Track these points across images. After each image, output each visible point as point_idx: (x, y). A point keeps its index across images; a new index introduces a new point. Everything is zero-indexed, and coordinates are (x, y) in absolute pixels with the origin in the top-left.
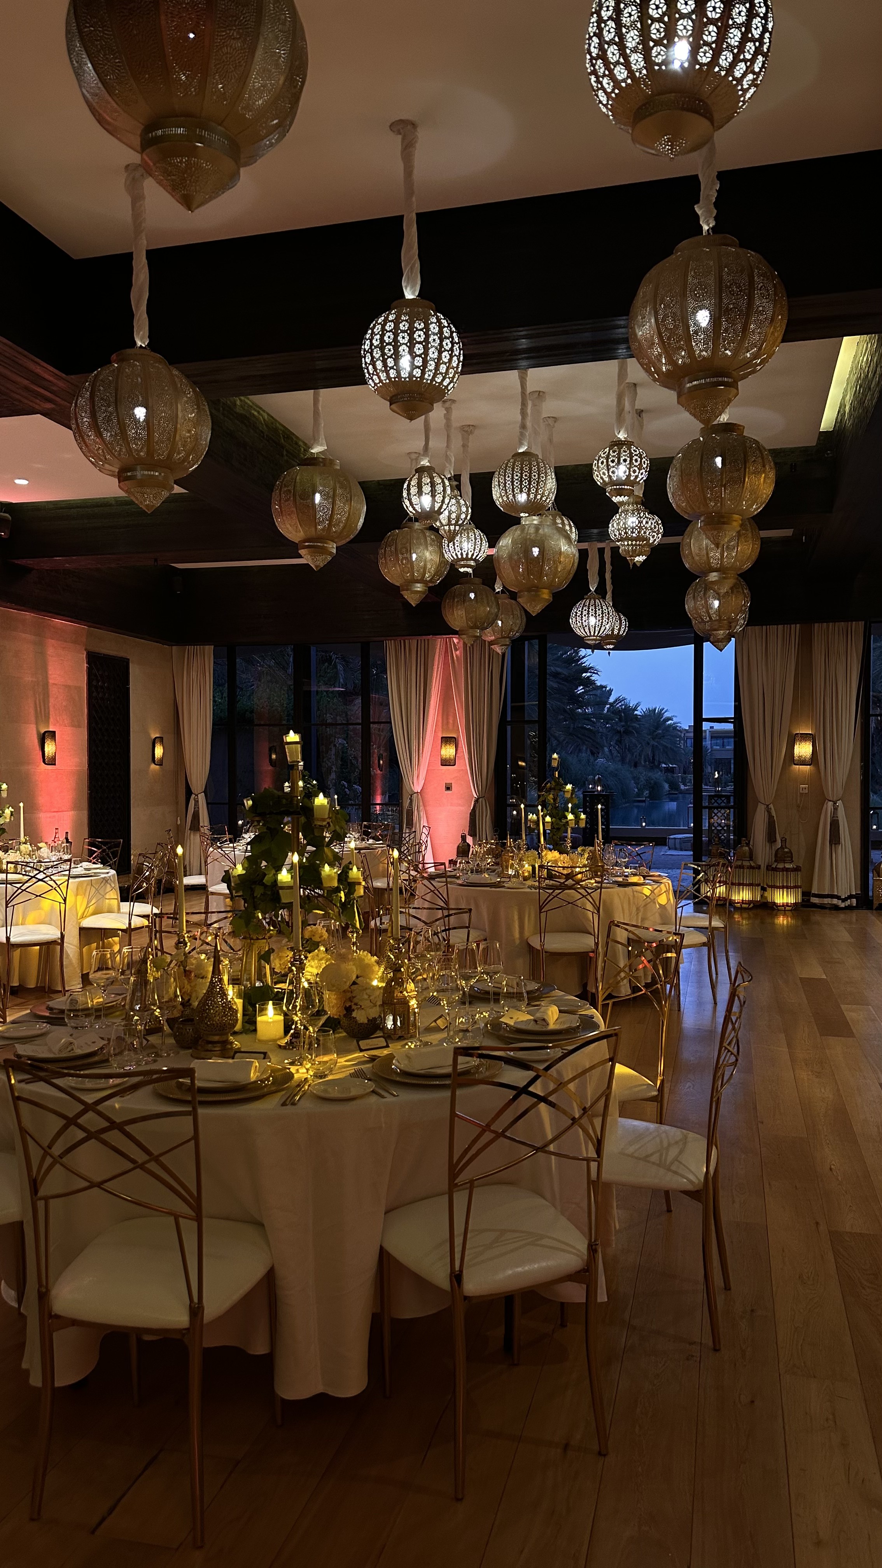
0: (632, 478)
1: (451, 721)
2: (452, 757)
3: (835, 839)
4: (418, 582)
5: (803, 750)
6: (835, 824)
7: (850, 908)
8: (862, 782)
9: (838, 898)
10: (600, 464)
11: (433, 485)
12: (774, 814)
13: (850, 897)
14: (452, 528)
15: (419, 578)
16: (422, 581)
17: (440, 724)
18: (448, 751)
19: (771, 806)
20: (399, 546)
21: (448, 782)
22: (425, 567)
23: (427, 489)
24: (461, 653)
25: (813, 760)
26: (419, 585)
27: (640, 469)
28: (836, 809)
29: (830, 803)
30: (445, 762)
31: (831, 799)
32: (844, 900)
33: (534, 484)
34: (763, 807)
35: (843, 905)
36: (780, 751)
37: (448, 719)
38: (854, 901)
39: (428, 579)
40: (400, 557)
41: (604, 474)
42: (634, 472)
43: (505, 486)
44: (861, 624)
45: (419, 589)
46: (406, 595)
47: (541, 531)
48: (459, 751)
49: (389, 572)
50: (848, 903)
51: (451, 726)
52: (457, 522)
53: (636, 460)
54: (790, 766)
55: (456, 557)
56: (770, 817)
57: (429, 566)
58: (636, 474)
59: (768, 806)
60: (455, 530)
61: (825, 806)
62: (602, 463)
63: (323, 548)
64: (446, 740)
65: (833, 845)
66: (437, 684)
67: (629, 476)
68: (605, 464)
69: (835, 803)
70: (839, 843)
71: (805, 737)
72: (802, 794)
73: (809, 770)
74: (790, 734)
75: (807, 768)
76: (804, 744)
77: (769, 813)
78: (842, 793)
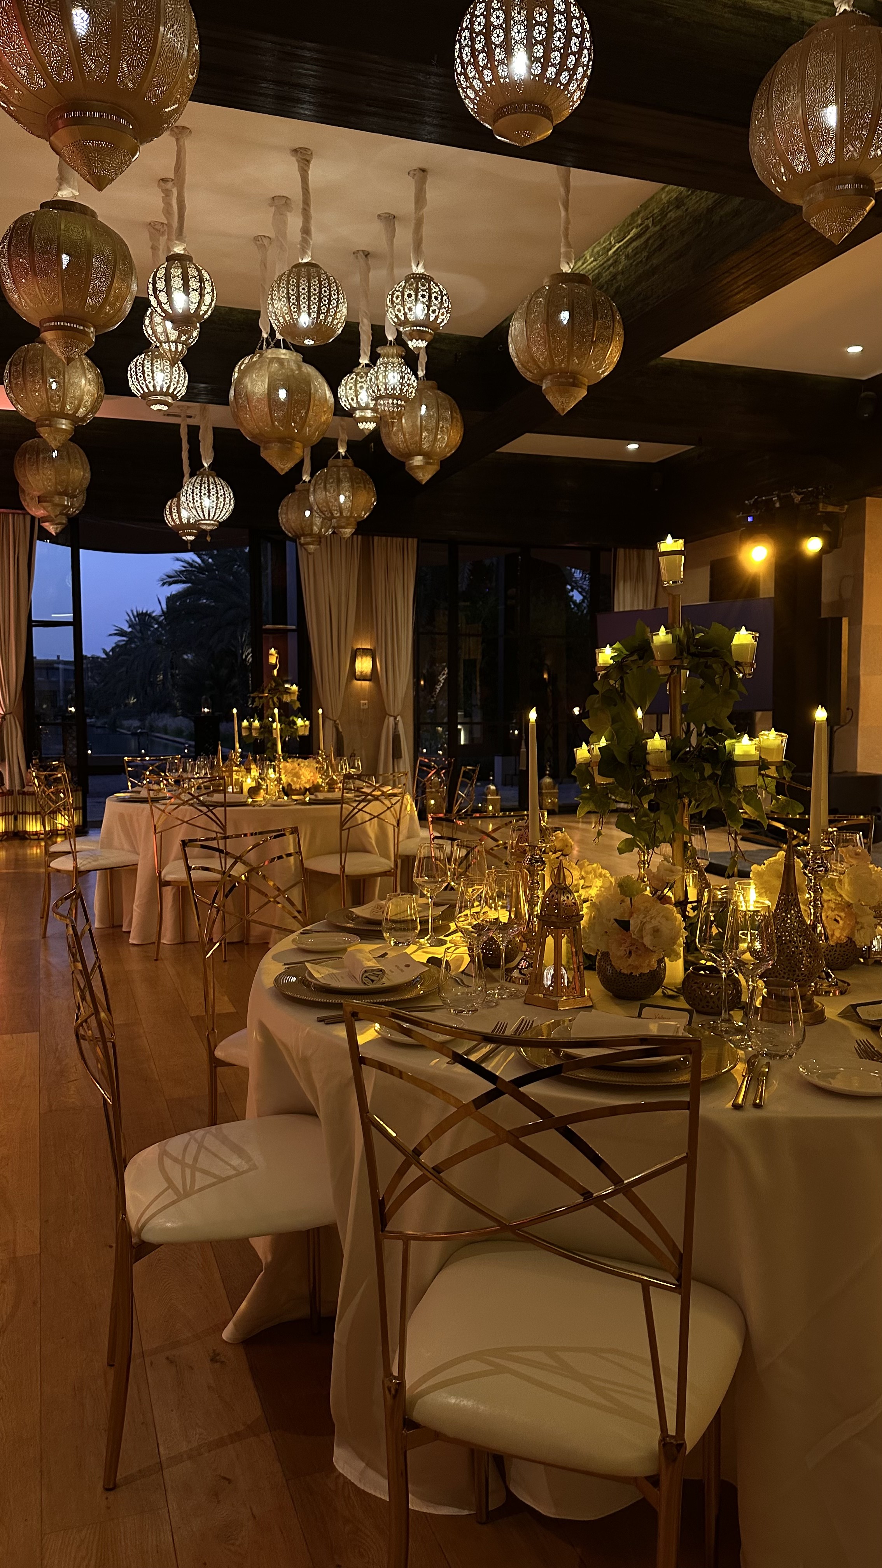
3: (397, 754)
4: (66, 416)
5: (365, 664)
6: (396, 739)
8: (414, 697)
12: (341, 730)
14: (180, 347)
15: (70, 412)
16: (71, 417)
19: (338, 722)
22: (81, 400)
23: (194, 284)
25: (373, 676)
26: (64, 421)
28: (396, 724)
29: (392, 719)
31: (392, 714)
34: (331, 722)
36: (346, 666)
39: (79, 417)
43: (288, 302)
45: (64, 427)
46: (45, 432)
53: (436, 299)
54: (352, 680)
56: (338, 733)
57: (86, 398)
58: (444, 317)
59: (335, 721)
61: (386, 721)
65: (395, 760)
68: (413, 297)
69: (395, 718)
70: (401, 757)
71: (365, 652)
72: (363, 709)
73: (370, 687)
74: (352, 649)
75: (366, 684)
76: (364, 659)
77: (337, 729)
78: (400, 708)
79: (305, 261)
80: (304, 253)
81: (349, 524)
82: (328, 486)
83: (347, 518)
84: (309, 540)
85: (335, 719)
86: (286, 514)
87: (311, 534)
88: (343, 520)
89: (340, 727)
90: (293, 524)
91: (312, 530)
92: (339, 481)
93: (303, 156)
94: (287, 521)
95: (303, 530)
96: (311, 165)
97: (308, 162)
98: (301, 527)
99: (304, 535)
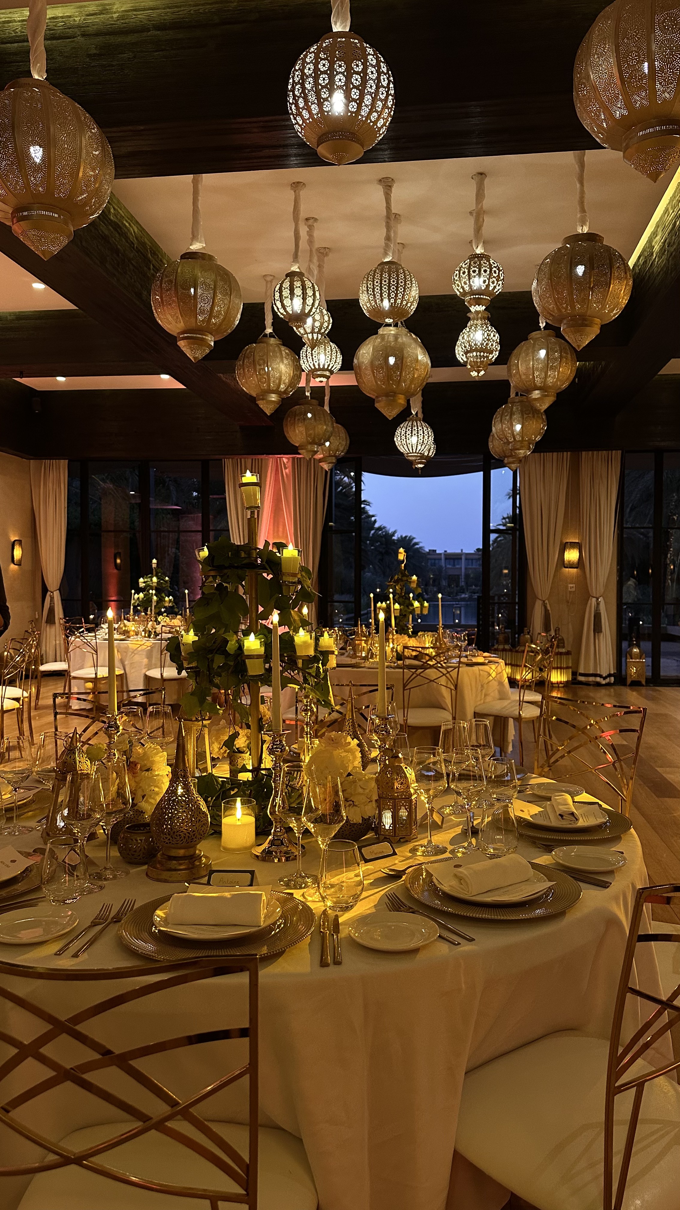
0: (491, 288)
1: (281, 529)
3: (598, 628)
4: (273, 392)
5: (572, 555)
6: (597, 616)
7: (608, 684)
8: (618, 582)
9: (601, 676)
10: (461, 274)
11: (304, 289)
12: (549, 608)
13: (610, 675)
14: (315, 336)
15: (274, 389)
16: (277, 392)
17: (271, 532)
19: (547, 601)
20: (257, 358)
22: (280, 379)
23: (298, 291)
24: (289, 471)
25: (580, 564)
26: (273, 395)
27: (498, 281)
28: (598, 604)
29: (594, 600)
31: (595, 596)
32: (605, 678)
33: (401, 290)
34: (541, 602)
35: (604, 682)
36: (554, 555)
37: (278, 527)
38: (612, 679)
39: (282, 390)
40: (258, 367)
41: (465, 283)
42: (493, 282)
43: (373, 291)
44: (620, 452)
45: (273, 399)
46: (262, 404)
47: (400, 340)
49: (246, 383)
50: (608, 680)
51: (280, 534)
52: (320, 330)
53: (495, 272)
54: (561, 568)
55: (313, 368)
56: (546, 610)
57: (283, 378)
58: (495, 285)
59: (544, 601)
60: (317, 338)
61: (590, 601)
62: (464, 273)
63: (203, 340)
65: (597, 634)
66: (269, 498)
67: (488, 286)
68: (467, 273)
69: (598, 599)
70: (601, 631)
71: (573, 545)
72: (570, 592)
73: (577, 572)
74: (561, 543)
75: (574, 570)
76: (572, 551)
77: (545, 607)
78: (602, 591)
79: (386, 260)
80: (386, 254)
81: (522, 447)
84: (511, 460)
85: (544, 599)
86: (492, 442)
88: (519, 444)
89: (548, 606)
90: (497, 449)
93: (387, 184)
94: (493, 447)
95: (505, 454)
96: (393, 189)
97: (390, 186)
98: (503, 451)
99: (505, 457)
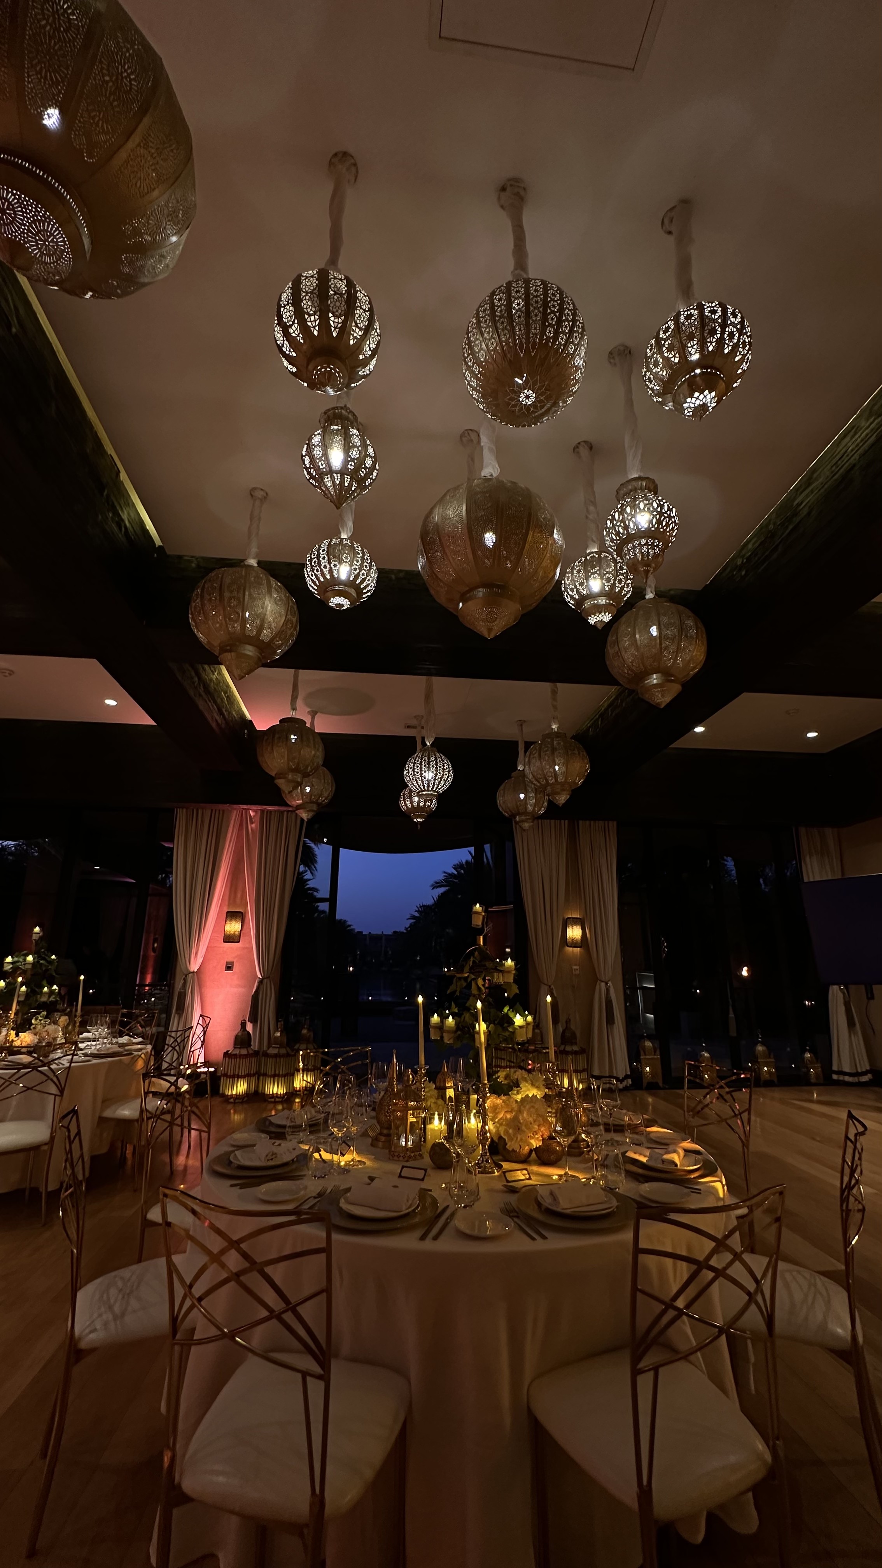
2: (237, 933)
3: (610, 1020)
4: (250, 644)
5: (575, 933)
6: (609, 1003)
7: (625, 1089)
12: (556, 995)
13: (626, 1077)
16: (256, 643)
17: (227, 898)
18: (234, 927)
19: (552, 987)
21: (230, 960)
22: (260, 622)
24: (256, 826)
25: (583, 943)
28: (608, 990)
29: (603, 984)
30: (229, 939)
31: (603, 980)
32: (621, 1081)
34: (547, 988)
35: (621, 1087)
36: (557, 933)
37: (236, 893)
38: (630, 1081)
39: (266, 642)
44: (615, 823)
48: (245, 927)
49: (204, 629)
50: (625, 1083)
51: (238, 900)
54: (564, 947)
56: (553, 997)
59: (550, 986)
61: (598, 987)
64: (232, 915)
65: (609, 1024)
66: (228, 856)
69: (607, 984)
70: (614, 1023)
71: (575, 921)
72: (575, 974)
73: (580, 952)
74: (563, 919)
75: (578, 950)
76: (575, 927)
77: (552, 994)
78: (610, 973)
81: (563, 790)
82: (543, 754)
83: (562, 784)
84: (523, 818)
85: (550, 984)
86: (503, 796)
87: (526, 813)
88: (559, 786)
89: (555, 992)
91: (526, 808)
92: (554, 750)
94: (504, 802)
98: (517, 806)
99: (519, 814)
